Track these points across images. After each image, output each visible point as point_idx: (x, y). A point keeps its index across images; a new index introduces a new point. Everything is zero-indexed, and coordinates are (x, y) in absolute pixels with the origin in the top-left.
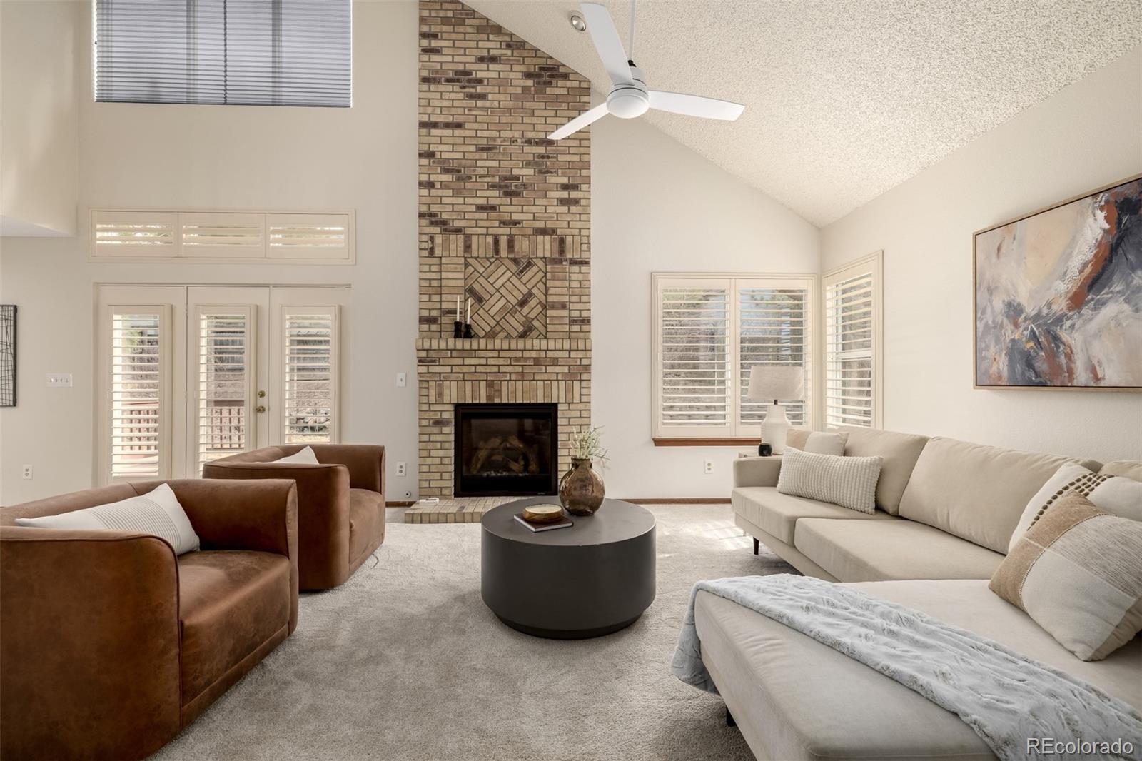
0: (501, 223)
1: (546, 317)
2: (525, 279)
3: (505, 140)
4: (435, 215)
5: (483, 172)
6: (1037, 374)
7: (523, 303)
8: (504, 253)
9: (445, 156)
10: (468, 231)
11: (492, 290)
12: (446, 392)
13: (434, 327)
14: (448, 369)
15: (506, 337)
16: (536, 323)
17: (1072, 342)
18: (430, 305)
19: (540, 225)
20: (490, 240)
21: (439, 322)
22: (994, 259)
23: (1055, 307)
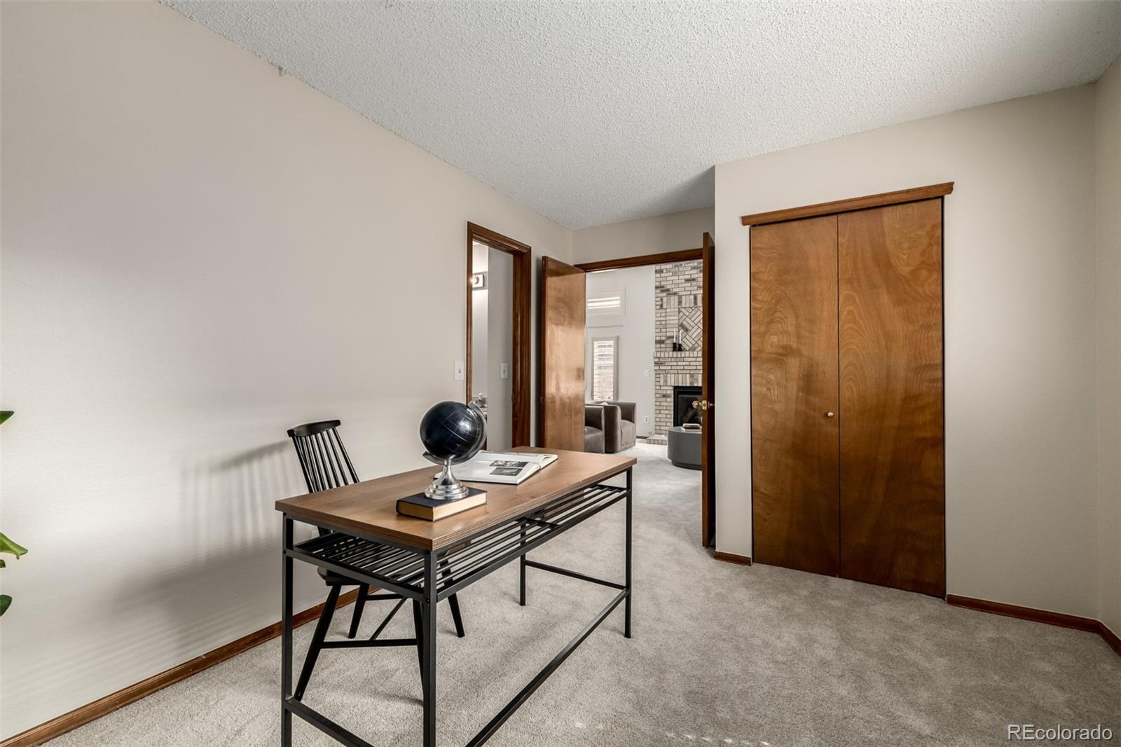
0: (698, 287)
4: (663, 287)
8: (700, 304)
10: (680, 294)
11: (693, 324)
12: (669, 380)
13: (663, 346)
14: (669, 368)
18: (661, 334)
20: (692, 297)
21: (665, 343)
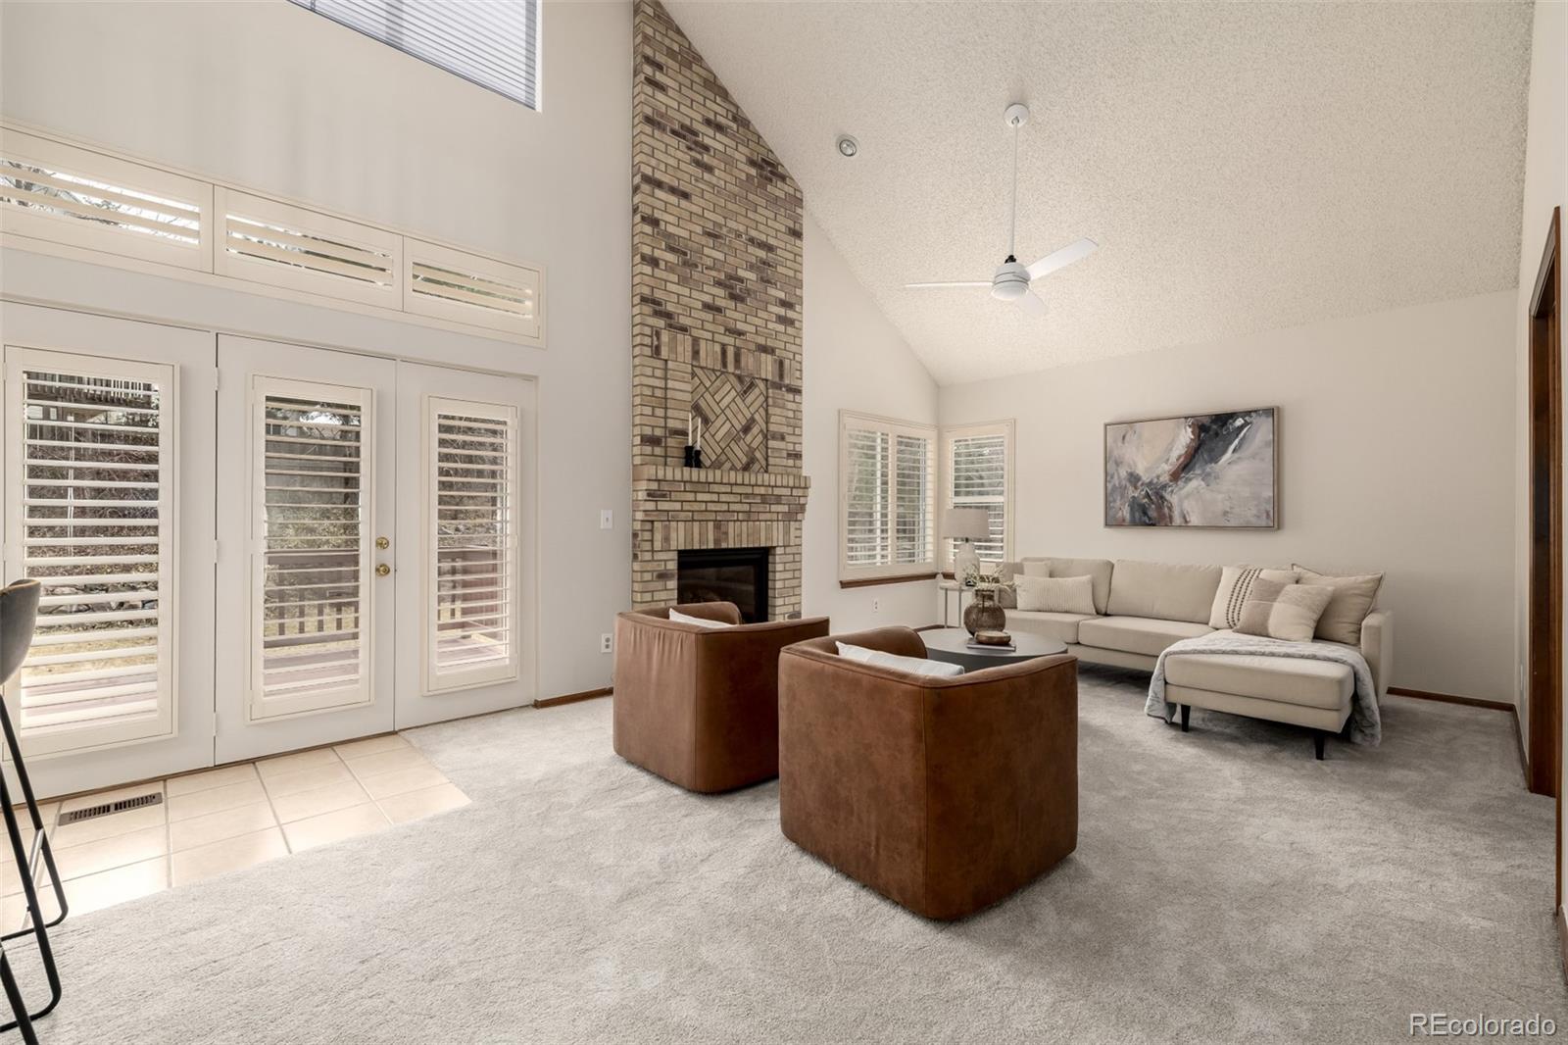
0: (726, 330)
1: (767, 448)
2: (749, 400)
3: (731, 230)
4: (659, 304)
5: (709, 262)
6: (1150, 519)
7: (746, 429)
8: (731, 368)
9: (671, 229)
10: (696, 333)
11: (718, 411)
12: (673, 535)
13: (658, 451)
14: (678, 506)
15: (731, 469)
16: (758, 455)
18: (652, 421)
19: (761, 340)
20: (718, 348)
21: (663, 445)
22: (1120, 444)
23: (1161, 479)
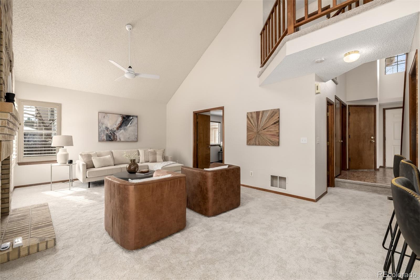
6: (111, 139)
17: (117, 135)
22: (103, 118)
23: (114, 129)
